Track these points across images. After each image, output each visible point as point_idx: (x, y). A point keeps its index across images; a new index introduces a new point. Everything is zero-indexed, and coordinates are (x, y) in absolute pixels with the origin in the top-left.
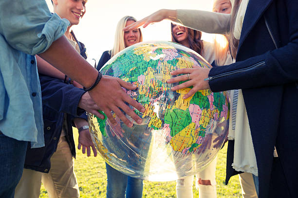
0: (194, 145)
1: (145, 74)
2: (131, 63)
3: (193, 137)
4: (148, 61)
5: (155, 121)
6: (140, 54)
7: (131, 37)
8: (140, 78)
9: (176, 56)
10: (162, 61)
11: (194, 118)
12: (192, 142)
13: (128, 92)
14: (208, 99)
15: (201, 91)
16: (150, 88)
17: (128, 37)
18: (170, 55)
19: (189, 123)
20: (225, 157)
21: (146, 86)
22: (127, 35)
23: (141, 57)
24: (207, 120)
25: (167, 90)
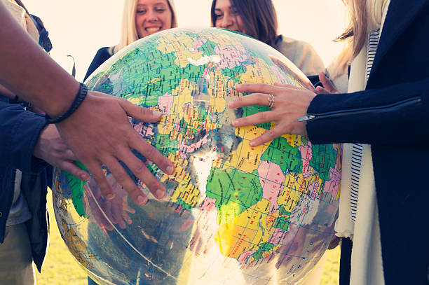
0: (264, 247)
1: (174, 92)
2: (149, 68)
3: (262, 229)
4: (183, 66)
5: (188, 190)
6: (169, 51)
7: (149, 21)
8: (164, 101)
9: (242, 61)
10: (213, 70)
11: (268, 190)
12: (261, 240)
13: (136, 126)
14: (299, 152)
15: (286, 136)
16: (182, 124)
17: (145, 21)
18: (230, 57)
19: (257, 200)
20: (336, 271)
21: (173, 117)
22: (141, 19)
23: (170, 57)
24: (295, 195)
25: (215, 128)
